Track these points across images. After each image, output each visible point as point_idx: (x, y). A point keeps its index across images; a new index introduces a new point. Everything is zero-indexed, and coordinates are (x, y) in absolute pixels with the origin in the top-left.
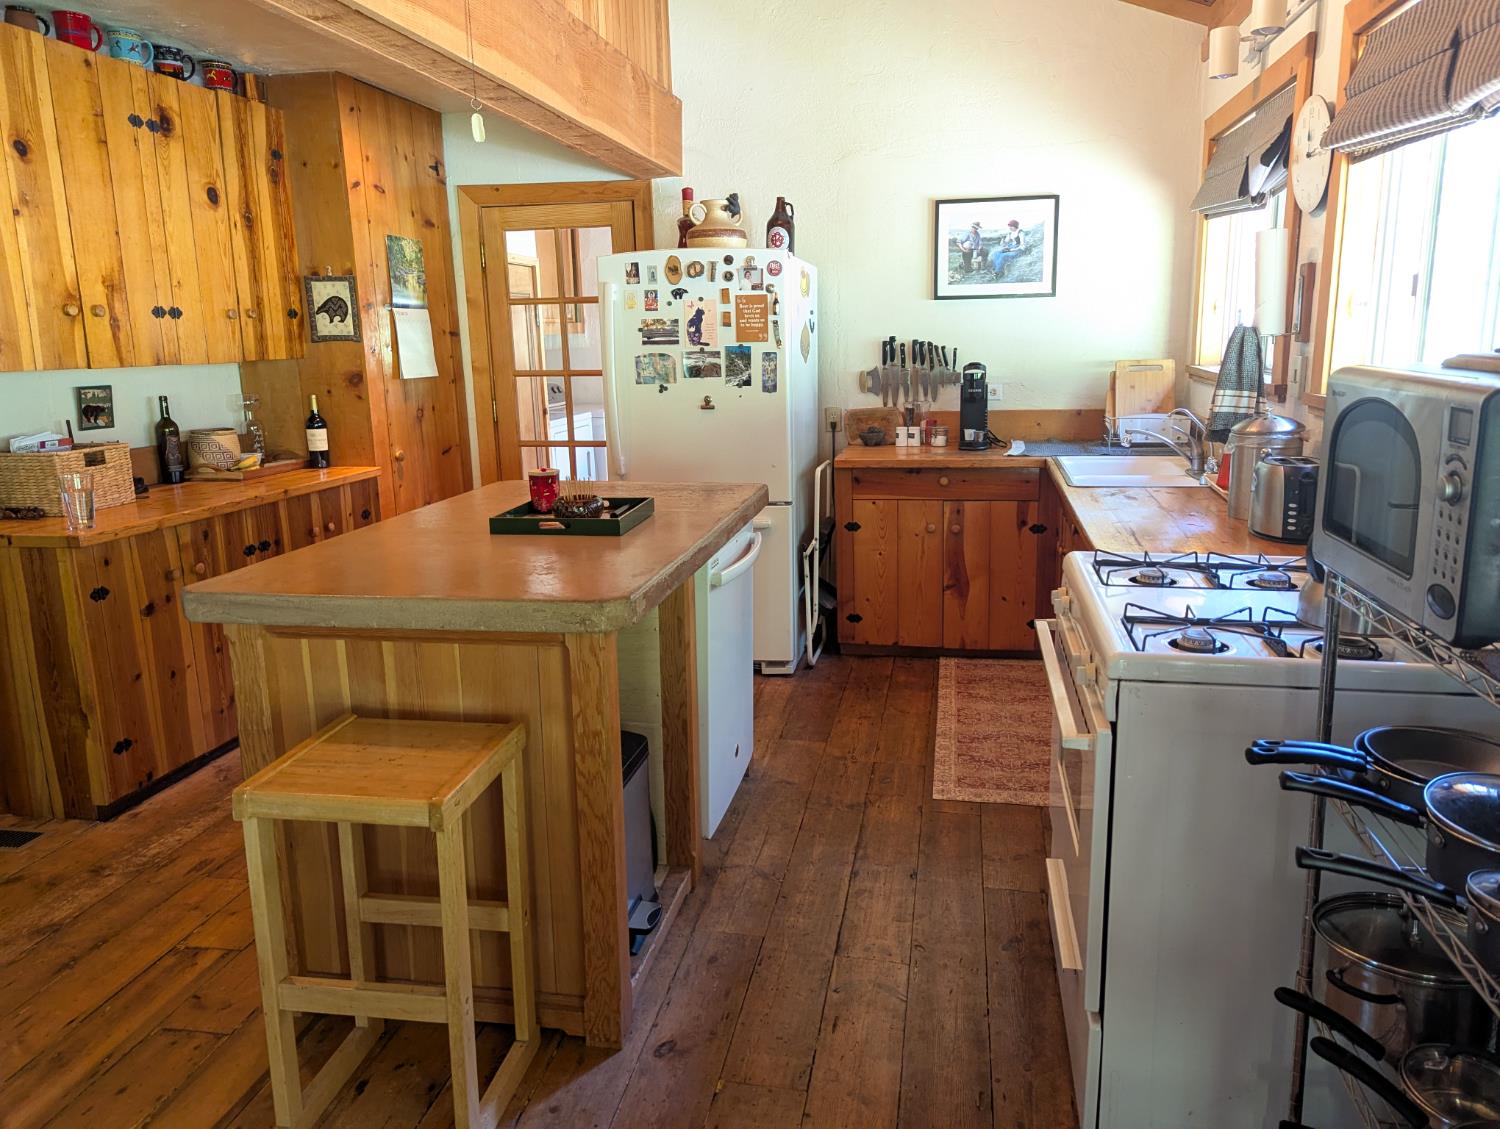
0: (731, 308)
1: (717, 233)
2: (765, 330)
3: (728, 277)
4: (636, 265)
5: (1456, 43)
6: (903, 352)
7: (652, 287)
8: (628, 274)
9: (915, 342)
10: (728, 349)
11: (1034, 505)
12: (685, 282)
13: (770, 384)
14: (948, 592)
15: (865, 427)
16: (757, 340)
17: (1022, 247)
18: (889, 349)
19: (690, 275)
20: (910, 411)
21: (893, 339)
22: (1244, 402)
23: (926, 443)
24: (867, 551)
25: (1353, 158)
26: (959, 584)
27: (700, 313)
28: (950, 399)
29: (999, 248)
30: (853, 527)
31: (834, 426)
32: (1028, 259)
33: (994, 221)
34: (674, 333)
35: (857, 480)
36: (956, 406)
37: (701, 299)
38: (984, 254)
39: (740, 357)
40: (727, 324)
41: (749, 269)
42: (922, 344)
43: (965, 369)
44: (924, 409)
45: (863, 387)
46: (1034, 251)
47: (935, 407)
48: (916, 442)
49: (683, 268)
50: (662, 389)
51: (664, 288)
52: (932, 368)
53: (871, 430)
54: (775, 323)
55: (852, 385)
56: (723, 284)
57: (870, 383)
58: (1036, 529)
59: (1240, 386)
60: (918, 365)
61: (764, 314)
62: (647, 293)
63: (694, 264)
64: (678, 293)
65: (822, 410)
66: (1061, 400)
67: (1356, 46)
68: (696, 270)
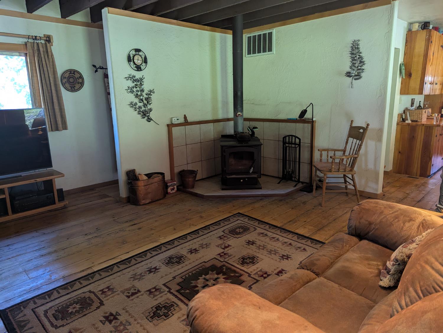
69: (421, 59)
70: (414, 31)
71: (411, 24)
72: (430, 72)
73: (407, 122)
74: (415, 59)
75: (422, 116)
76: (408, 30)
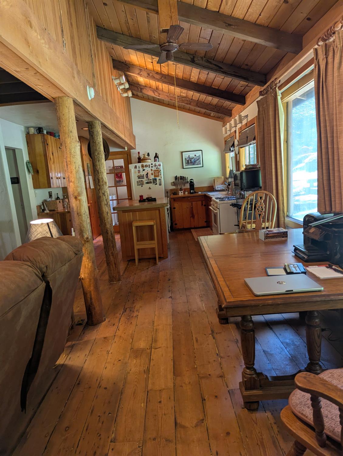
0: (153, 172)
1: (147, 159)
2: (159, 175)
3: (152, 167)
4: (136, 166)
5: (247, 137)
6: (178, 178)
7: (139, 169)
8: (135, 167)
9: (180, 176)
10: (153, 179)
11: (204, 202)
12: (145, 168)
13: (160, 184)
14: (191, 218)
15: (173, 192)
16: (157, 177)
17: (197, 159)
18: (176, 178)
19: (145, 167)
20: (181, 188)
21: (177, 176)
22: (232, 180)
23: (184, 194)
24: (177, 212)
25: (241, 148)
26: (193, 216)
27: (148, 173)
28: (188, 186)
29: (193, 159)
30: (174, 208)
31: (167, 192)
32: (198, 161)
33: (192, 155)
34: (144, 177)
35: (174, 200)
36: (189, 187)
37: (148, 171)
38: (191, 160)
39: (155, 180)
40: (152, 175)
41: (155, 165)
42: (182, 177)
43: (190, 180)
44: (183, 188)
45: (172, 185)
46: (199, 160)
47: (185, 187)
48: (182, 193)
49: (144, 166)
50: (142, 186)
51: (141, 169)
52: (184, 180)
53: (175, 192)
54: (160, 174)
55: (170, 185)
56: (151, 168)
57: (173, 184)
58: (205, 206)
59: (231, 178)
60: (181, 180)
61: (158, 173)
62: (138, 170)
63: (146, 165)
64: (144, 170)
65: (165, 190)
66: (206, 185)
67: (240, 134)
68: (146, 166)
69: (43, 158)
70: (32, 134)
71: (27, 128)
72: (53, 168)
73: (45, 212)
74: (38, 158)
75: (57, 206)
76: (26, 133)
